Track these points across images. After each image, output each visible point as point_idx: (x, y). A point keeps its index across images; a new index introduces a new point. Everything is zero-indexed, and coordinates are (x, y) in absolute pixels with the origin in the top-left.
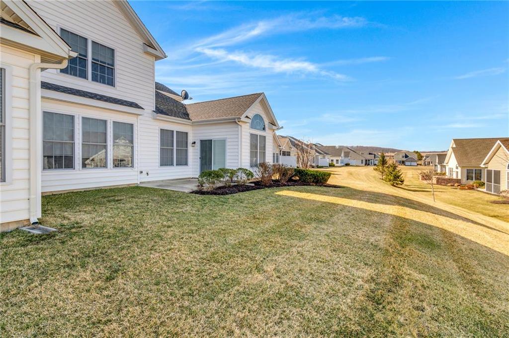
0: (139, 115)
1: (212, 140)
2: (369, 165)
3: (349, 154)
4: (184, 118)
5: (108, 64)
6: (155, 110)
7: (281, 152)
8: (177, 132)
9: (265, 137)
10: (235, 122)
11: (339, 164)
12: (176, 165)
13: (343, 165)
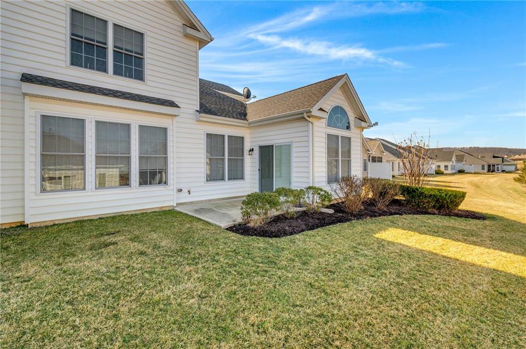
0: (175, 116)
1: (273, 146)
2: (493, 171)
3: (464, 157)
4: (238, 118)
5: (136, 53)
6: (199, 110)
7: (371, 158)
8: (228, 136)
9: (349, 139)
10: (302, 118)
11: (449, 171)
12: (228, 179)
13: (454, 171)
